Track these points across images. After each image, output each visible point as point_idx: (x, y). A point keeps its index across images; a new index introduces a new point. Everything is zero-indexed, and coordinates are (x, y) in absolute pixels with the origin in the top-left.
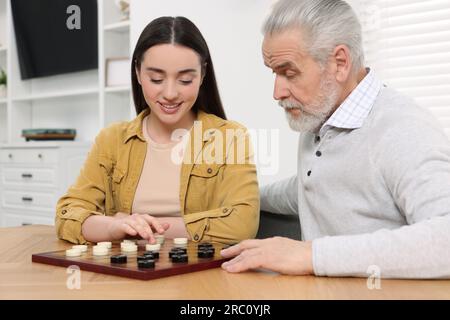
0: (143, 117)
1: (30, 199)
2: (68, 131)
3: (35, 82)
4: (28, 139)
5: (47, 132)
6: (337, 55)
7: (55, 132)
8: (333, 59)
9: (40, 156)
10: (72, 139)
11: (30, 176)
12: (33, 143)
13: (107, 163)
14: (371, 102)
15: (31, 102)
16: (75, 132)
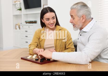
0: (45, 27)
1: (27, 36)
2: (35, 21)
3: (28, 10)
4: (26, 23)
5: (30, 21)
6: (83, 16)
7: (32, 21)
8: (82, 17)
9: (29, 27)
10: (36, 23)
11: (27, 31)
12: (27, 24)
13: (38, 37)
14: (92, 26)
15: (27, 14)
16: (37, 21)
